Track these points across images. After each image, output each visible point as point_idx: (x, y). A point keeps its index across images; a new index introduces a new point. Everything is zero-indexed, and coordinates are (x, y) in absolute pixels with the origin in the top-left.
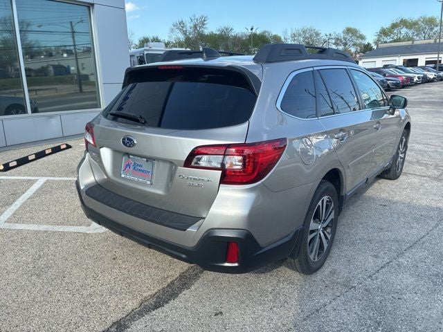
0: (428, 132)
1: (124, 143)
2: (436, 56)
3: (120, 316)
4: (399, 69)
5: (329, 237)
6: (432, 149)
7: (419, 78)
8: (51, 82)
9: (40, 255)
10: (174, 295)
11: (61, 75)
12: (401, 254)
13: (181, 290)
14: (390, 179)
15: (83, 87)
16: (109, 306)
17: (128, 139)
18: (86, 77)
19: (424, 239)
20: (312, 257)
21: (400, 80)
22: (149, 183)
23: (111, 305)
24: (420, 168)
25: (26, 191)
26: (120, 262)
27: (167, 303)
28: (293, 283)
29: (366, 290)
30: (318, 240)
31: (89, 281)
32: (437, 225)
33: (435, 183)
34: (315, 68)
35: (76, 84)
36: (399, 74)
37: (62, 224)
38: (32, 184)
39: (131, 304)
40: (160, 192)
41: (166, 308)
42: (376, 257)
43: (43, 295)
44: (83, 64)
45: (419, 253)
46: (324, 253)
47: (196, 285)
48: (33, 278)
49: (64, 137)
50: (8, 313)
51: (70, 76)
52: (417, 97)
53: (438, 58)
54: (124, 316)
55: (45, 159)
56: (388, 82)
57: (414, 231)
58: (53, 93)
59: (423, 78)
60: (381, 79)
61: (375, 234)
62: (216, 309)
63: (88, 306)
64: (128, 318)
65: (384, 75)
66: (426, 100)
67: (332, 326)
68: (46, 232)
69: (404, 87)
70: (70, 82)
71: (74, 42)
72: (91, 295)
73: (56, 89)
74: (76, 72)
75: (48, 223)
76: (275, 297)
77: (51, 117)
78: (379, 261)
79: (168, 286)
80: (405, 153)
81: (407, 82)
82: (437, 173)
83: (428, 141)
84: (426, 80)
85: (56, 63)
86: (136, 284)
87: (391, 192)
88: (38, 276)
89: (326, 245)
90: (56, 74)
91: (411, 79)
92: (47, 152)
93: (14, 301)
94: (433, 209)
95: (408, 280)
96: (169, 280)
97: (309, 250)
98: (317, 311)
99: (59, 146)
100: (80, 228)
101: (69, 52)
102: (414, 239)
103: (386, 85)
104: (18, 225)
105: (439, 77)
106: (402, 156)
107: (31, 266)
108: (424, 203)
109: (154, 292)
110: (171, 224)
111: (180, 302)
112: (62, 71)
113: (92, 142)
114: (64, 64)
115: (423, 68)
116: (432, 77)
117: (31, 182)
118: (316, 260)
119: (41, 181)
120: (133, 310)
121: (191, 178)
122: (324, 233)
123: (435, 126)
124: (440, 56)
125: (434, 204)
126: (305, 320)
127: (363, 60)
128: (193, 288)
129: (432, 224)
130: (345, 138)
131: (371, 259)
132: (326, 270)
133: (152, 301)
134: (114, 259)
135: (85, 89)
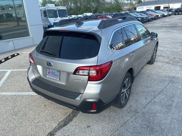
0: (165, 41)
1: (47, 64)
2: (168, 5)
3: (51, 130)
4: (153, 11)
5: (128, 93)
6: (166, 49)
7: (161, 15)
8: (5, 21)
9: (15, 106)
10: (71, 120)
11: (9, 18)
12: (155, 97)
13: (73, 118)
14: (151, 64)
15: (19, 23)
16: (46, 126)
17: (49, 63)
18: (20, 18)
19: (164, 90)
20: (122, 102)
21: (153, 17)
22: (59, 80)
23: (47, 126)
24: (162, 58)
25: (3, 76)
26: (48, 107)
27: (68, 123)
28: (116, 112)
29: (143, 113)
30: (125, 95)
31: (36, 116)
32: (169, 84)
33: (168, 65)
34: (122, 27)
35: (16, 21)
36: (153, 14)
37: (21, 91)
38: (6, 73)
39: (55, 125)
40: (64, 84)
41: (68, 125)
42: (146, 99)
43: (19, 124)
44: (18, 12)
45: (162, 96)
46: (127, 99)
47: (79, 115)
48: (14, 116)
49: (15, 50)
50: (6, 132)
51: (13, 18)
52: (160, 24)
53: (169, 6)
54: (52, 130)
55: (9, 60)
56: (149, 18)
57: (160, 87)
58: (6, 27)
59: (162, 15)
60: (146, 17)
61: (145, 89)
62: (87, 125)
63: (38, 127)
64: (54, 131)
65: (147, 15)
66: (164, 26)
67: (131, 129)
68: (15, 95)
69: (155, 19)
70: (13, 20)
71: (14, 3)
72: (38, 122)
73: (7, 24)
74: (15, 16)
75: (15, 91)
76: (110, 118)
77: (9, 41)
78: (147, 101)
79: (68, 116)
80: (156, 53)
81: (156, 17)
82: (168, 60)
83: (165, 46)
84: (164, 16)
85: (6, 13)
86: (55, 116)
87: (151, 70)
88: (16, 115)
89: (127, 96)
90: (7, 18)
91: (158, 16)
92: (9, 57)
93: (8, 127)
94: (167, 77)
95: (158, 108)
96: (68, 114)
97: (121, 100)
98: (125, 123)
99: (14, 54)
100: (29, 93)
101: (12, 7)
102: (160, 90)
103: (148, 19)
104: (3, 93)
105: (169, 14)
106: (155, 55)
107: (12, 111)
108: (163, 74)
109: (63, 119)
110: (69, 97)
111: (74, 123)
112: (9, 16)
113: (33, 62)
114: (10, 13)
115: (162, 10)
116: (166, 15)
117: (5, 72)
118: (124, 102)
119: (9, 71)
120: (55, 128)
121: (76, 79)
122: (127, 92)
123: (167, 38)
124: (170, 5)
125: (167, 75)
126: (121, 127)
127: (138, 7)
128: (78, 116)
129: (167, 83)
130: (134, 55)
131: (144, 100)
132: (128, 105)
133: (63, 123)
134: (45, 106)
135: (20, 24)
